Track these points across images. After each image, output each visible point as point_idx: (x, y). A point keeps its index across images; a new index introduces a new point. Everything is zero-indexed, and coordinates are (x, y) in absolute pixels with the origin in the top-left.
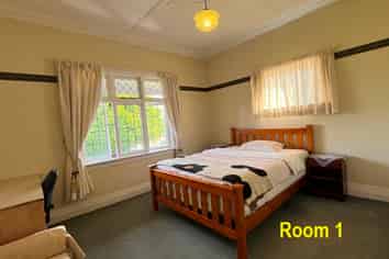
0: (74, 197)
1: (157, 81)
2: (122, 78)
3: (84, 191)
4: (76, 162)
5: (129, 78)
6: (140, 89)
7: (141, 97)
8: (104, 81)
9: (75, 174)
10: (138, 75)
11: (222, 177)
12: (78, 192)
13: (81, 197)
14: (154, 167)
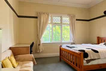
0: (38, 52)
1: (67, 17)
2: (56, 17)
3: (41, 51)
4: (40, 41)
5: (58, 17)
6: (61, 20)
7: (61, 23)
8: (50, 18)
9: (39, 45)
10: (61, 15)
11: (78, 50)
12: (39, 50)
13: (40, 52)
14: (61, 46)
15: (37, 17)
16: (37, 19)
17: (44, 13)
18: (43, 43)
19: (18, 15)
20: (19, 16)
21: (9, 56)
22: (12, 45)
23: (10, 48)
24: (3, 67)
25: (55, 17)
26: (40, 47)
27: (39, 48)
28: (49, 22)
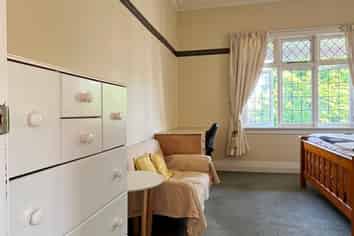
0: (232, 153)
3: (240, 152)
4: (236, 123)
5: (301, 39)
6: (314, 50)
8: (270, 45)
9: (235, 133)
10: (311, 34)
12: (235, 148)
14: (306, 138)
15: (226, 51)
16: (226, 55)
17: (250, 36)
18: (246, 129)
19: (177, 50)
20: (178, 54)
21: (152, 153)
22: (160, 128)
23: (156, 137)
24: (136, 169)
25: (287, 43)
26: (237, 138)
27: (235, 141)
28: (268, 61)
